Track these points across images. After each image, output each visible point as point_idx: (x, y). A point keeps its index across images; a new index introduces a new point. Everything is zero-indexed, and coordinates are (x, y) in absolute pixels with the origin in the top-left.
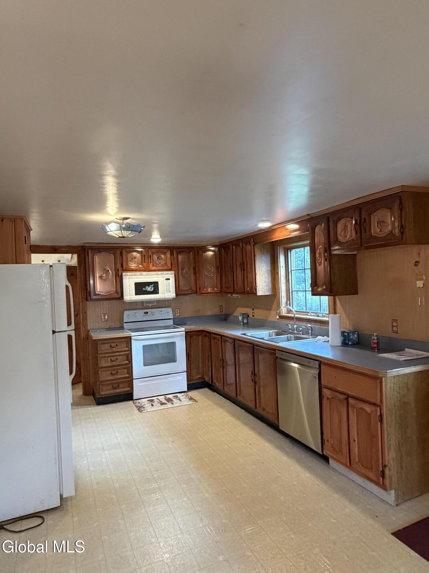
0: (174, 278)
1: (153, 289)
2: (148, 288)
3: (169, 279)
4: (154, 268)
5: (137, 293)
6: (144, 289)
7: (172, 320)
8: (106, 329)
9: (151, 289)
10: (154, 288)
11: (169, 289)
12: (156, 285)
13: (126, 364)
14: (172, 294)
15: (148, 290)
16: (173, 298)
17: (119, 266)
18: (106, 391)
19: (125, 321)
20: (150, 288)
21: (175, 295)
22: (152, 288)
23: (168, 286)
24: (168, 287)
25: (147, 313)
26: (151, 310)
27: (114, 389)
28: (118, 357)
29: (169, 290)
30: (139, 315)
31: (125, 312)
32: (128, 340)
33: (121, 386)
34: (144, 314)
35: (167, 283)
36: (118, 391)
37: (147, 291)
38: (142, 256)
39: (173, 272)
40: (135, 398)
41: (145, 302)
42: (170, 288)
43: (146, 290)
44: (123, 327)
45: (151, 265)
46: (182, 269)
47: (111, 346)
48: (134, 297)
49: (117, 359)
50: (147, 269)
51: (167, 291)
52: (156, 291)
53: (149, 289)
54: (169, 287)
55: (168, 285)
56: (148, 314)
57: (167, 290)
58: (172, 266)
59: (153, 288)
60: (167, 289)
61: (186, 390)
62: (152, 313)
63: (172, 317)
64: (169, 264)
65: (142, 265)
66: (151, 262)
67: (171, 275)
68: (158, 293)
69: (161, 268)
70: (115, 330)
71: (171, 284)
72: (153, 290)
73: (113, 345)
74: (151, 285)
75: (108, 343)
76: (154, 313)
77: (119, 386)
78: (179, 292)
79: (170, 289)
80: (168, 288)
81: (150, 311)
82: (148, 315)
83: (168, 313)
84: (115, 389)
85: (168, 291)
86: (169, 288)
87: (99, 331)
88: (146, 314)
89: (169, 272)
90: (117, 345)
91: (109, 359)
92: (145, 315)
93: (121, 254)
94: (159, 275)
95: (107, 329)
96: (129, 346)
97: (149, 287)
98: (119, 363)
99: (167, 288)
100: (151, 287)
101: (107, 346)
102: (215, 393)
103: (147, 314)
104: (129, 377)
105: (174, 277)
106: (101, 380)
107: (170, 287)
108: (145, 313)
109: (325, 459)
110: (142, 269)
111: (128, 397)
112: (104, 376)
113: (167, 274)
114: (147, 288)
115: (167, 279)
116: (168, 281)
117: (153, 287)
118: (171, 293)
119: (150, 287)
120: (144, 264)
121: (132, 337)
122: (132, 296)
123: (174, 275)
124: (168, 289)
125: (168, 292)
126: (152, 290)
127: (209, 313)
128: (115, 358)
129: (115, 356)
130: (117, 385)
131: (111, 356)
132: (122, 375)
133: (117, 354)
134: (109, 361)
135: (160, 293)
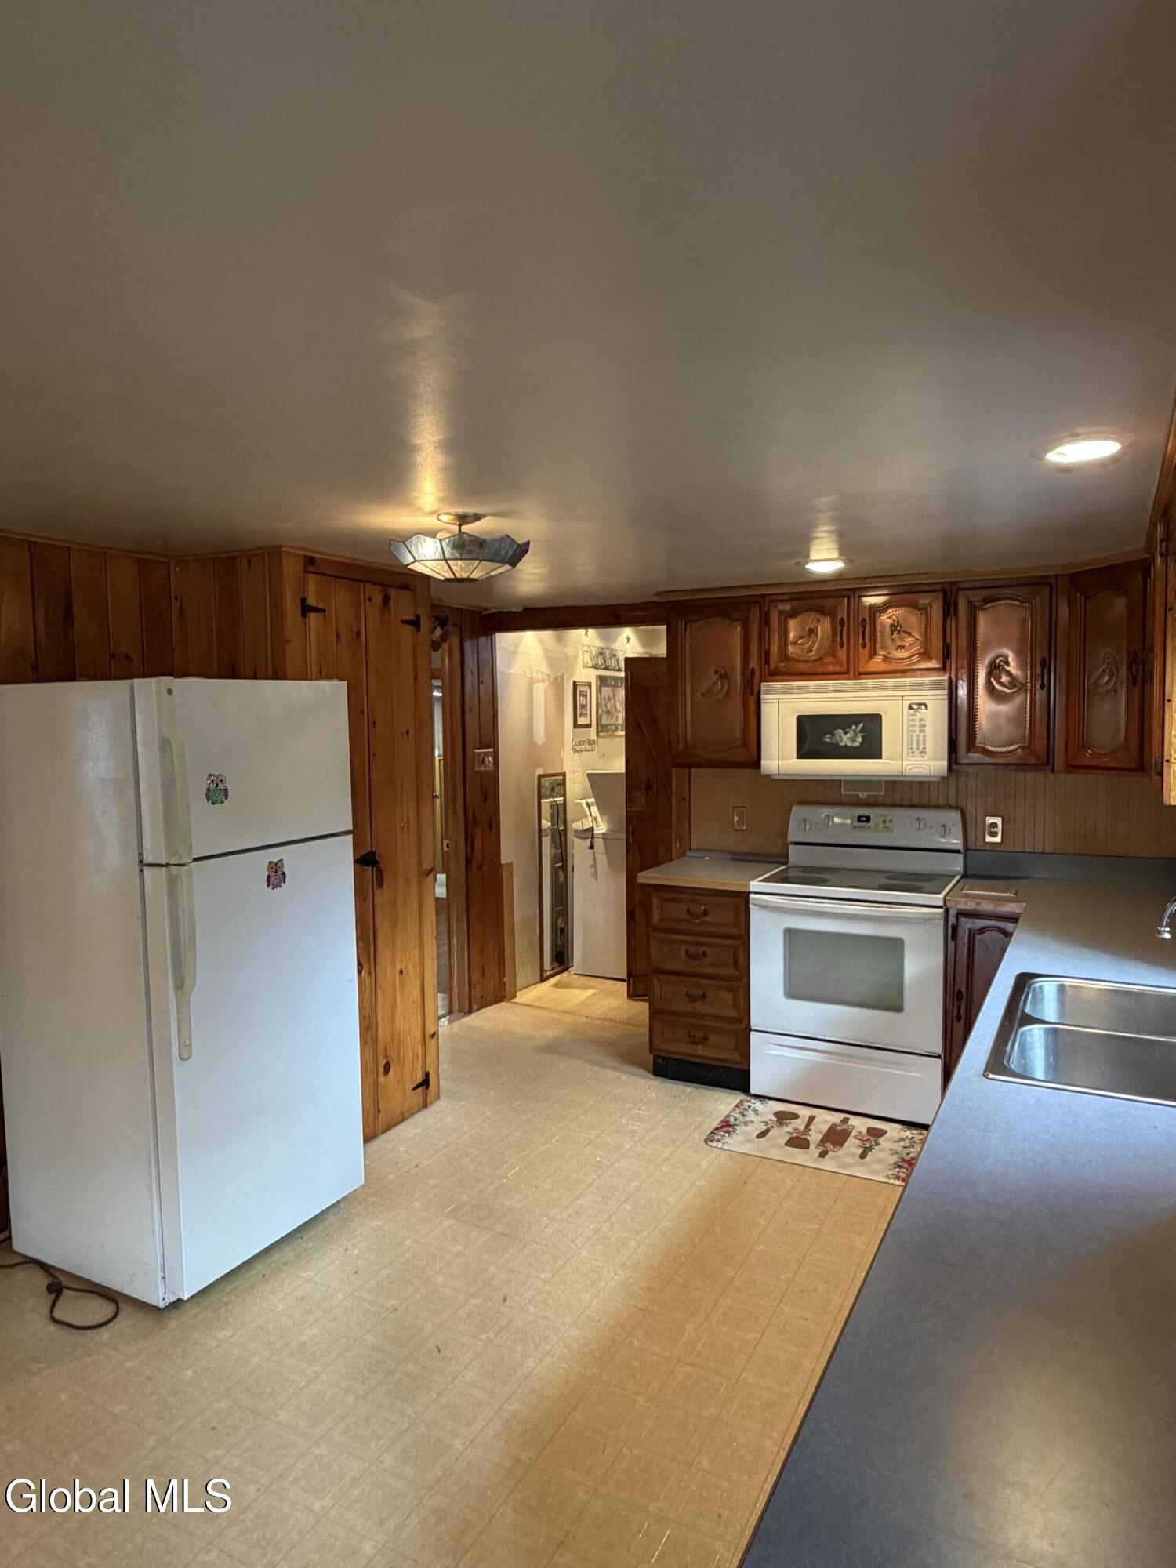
0: (946, 702)
1: (860, 739)
2: (843, 735)
3: (922, 706)
4: (874, 665)
5: (802, 754)
6: (828, 740)
7: (959, 857)
8: (730, 857)
9: (853, 740)
10: (862, 736)
11: (921, 742)
12: (871, 725)
13: (729, 978)
14: (935, 763)
15: (843, 744)
16: (943, 778)
17: (756, 660)
19: (791, 838)
20: (848, 735)
21: (945, 763)
22: (856, 736)
23: (917, 733)
24: (918, 736)
25: (868, 819)
26: (876, 811)
27: (691, 1043)
28: (708, 950)
29: (921, 747)
30: (840, 824)
31: (796, 810)
32: (739, 903)
33: (713, 1039)
34: (856, 824)
35: (913, 720)
36: (701, 1051)
37: (837, 745)
38: (833, 623)
39: (945, 679)
40: (753, 1089)
41: (847, 782)
42: (924, 740)
43: (834, 741)
44: (787, 856)
45: (864, 653)
46: (992, 668)
47: (688, 911)
48: (793, 763)
49: (705, 954)
50: (851, 670)
51: (914, 750)
52: (871, 748)
53: (846, 738)
54: (922, 734)
55: (917, 729)
56: (871, 823)
57: (915, 746)
58: (946, 656)
59: (860, 735)
60: (915, 742)
62: (884, 822)
63: (958, 846)
64: (937, 652)
65: (833, 653)
66: (864, 646)
67: (932, 691)
68: (878, 755)
70: (756, 862)
71: (929, 724)
72: (862, 743)
73: (694, 908)
74: (854, 727)
76: (890, 821)
77: (706, 1038)
78: (968, 756)
79: (924, 744)
80: (918, 740)
81: (877, 816)
82: (869, 827)
83: (944, 829)
84: (696, 1042)
85: (918, 748)
86: (921, 738)
87: (710, 858)
88: (863, 821)
89: (928, 680)
90: (708, 912)
91: (684, 947)
92: (859, 827)
93: (766, 621)
94: (887, 690)
95: (736, 853)
96: (743, 925)
97: (846, 733)
98: (708, 970)
99: (915, 738)
100: (854, 731)
101: (680, 912)
103: (865, 824)
104: (739, 1021)
105: (946, 697)
107: (924, 736)
108: (859, 819)
110: (831, 668)
111: (735, 1078)
113: (919, 686)
114: (840, 736)
115: (915, 706)
116: (920, 713)
117: (861, 731)
118: (926, 757)
119: (851, 732)
120: (841, 652)
121: (752, 896)
122: (783, 759)
123: (946, 692)
124: (918, 744)
125: (917, 752)
126: (857, 744)
128: (701, 950)
129: (698, 944)
130: (701, 1034)
131: (685, 942)
132: (720, 1003)
133: (703, 940)
134: (682, 953)
135: (884, 754)
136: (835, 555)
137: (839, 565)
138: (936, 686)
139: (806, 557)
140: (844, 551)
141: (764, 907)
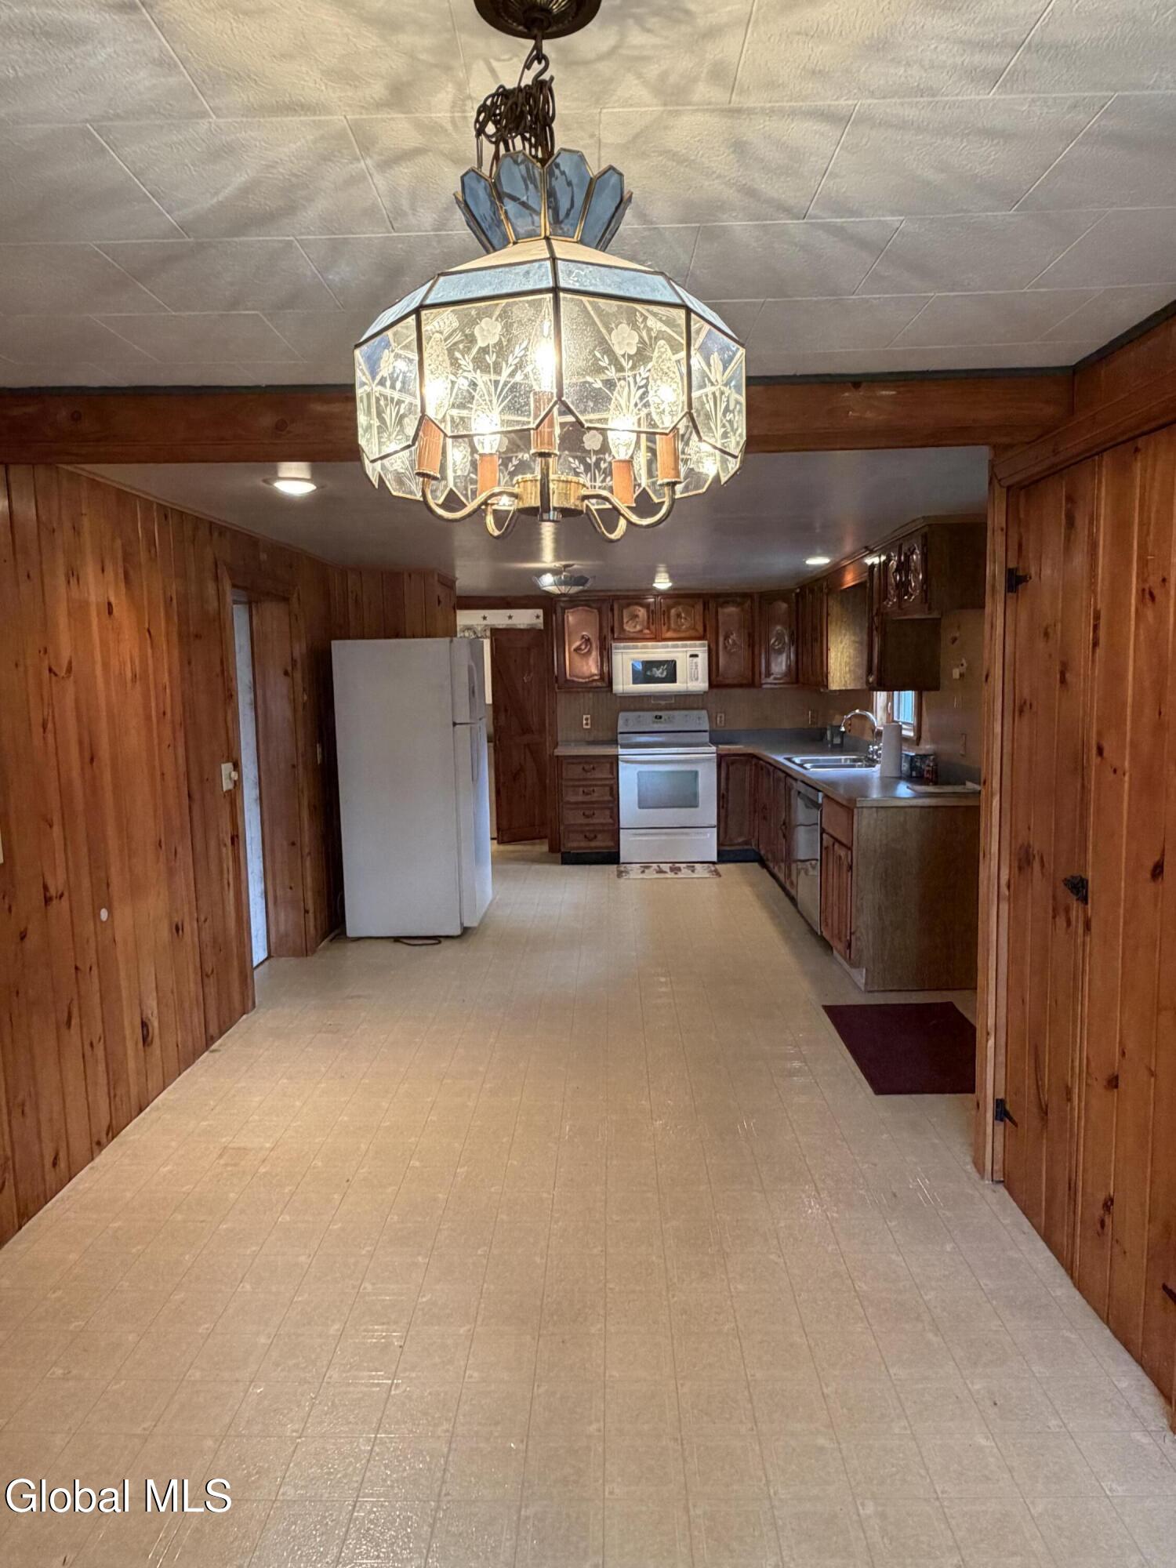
0: (707, 653)
1: (665, 673)
3: (696, 656)
4: (669, 634)
5: (635, 681)
7: (707, 734)
8: (587, 743)
9: (662, 673)
10: (667, 672)
12: (671, 666)
13: (609, 802)
14: (701, 684)
15: (658, 676)
16: (705, 692)
17: (607, 631)
18: (575, 844)
19: (619, 730)
20: (661, 671)
21: (707, 684)
23: (694, 670)
25: (661, 717)
26: (667, 712)
27: (587, 841)
28: (595, 789)
29: (696, 676)
30: (646, 720)
31: (622, 715)
32: (614, 761)
33: (599, 836)
34: (654, 719)
35: (691, 663)
36: (593, 844)
37: (655, 676)
38: (648, 611)
39: (706, 642)
40: (622, 860)
41: (653, 696)
42: (697, 673)
43: (653, 675)
44: (617, 740)
45: (664, 628)
46: (726, 638)
47: (584, 769)
48: (629, 687)
49: (594, 791)
50: (657, 637)
51: (692, 678)
52: (672, 677)
53: (658, 673)
55: (694, 667)
56: (662, 720)
58: (705, 630)
59: (665, 671)
60: (692, 674)
61: (715, 858)
62: (669, 718)
63: (707, 728)
64: (700, 628)
65: (648, 628)
66: (664, 624)
67: (701, 649)
68: (674, 680)
69: (682, 635)
71: (700, 665)
72: (666, 675)
73: (587, 767)
75: (580, 763)
76: (672, 717)
77: (595, 837)
78: (716, 680)
80: (694, 673)
81: (666, 715)
82: (662, 722)
83: (700, 720)
84: (590, 840)
85: (694, 677)
87: (575, 744)
88: (658, 718)
89: (698, 642)
90: (594, 768)
91: (581, 789)
92: (657, 722)
93: (610, 610)
94: (679, 648)
95: (589, 741)
96: (615, 774)
97: (658, 670)
98: (597, 799)
100: (663, 669)
101: (578, 769)
102: (765, 870)
103: (660, 720)
104: (613, 825)
105: (707, 651)
106: (566, 823)
107: (697, 671)
108: (656, 717)
109: (828, 947)
110: (648, 636)
111: (611, 857)
112: (574, 818)
113: (695, 646)
114: (656, 672)
115: (692, 656)
116: (695, 659)
117: (666, 669)
118: (699, 681)
120: (653, 627)
121: (619, 757)
122: (626, 685)
123: (706, 648)
125: (694, 679)
126: (664, 676)
127: (787, 725)
128: (591, 789)
129: (591, 786)
130: (592, 835)
131: (583, 786)
132: (601, 818)
133: (594, 783)
134: (581, 793)
135: (678, 680)
136: (668, 580)
137: (670, 584)
138: (704, 646)
139: (653, 582)
140: (672, 577)
141: (627, 762)
